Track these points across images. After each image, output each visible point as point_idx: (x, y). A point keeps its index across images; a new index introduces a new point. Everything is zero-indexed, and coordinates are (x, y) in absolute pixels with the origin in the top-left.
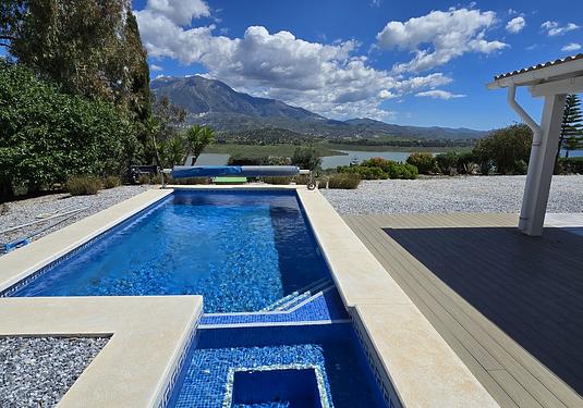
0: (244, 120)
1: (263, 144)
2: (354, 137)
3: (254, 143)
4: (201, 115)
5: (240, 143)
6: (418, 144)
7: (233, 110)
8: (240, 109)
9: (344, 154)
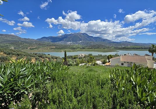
0: (91, 43)
1: (95, 49)
2: (122, 46)
3: (92, 48)
4: (80, 42)
5: (89, 49)
6: (143, 48)
7: (88, 40)
8: (90, 40)
9: (118, 51)
